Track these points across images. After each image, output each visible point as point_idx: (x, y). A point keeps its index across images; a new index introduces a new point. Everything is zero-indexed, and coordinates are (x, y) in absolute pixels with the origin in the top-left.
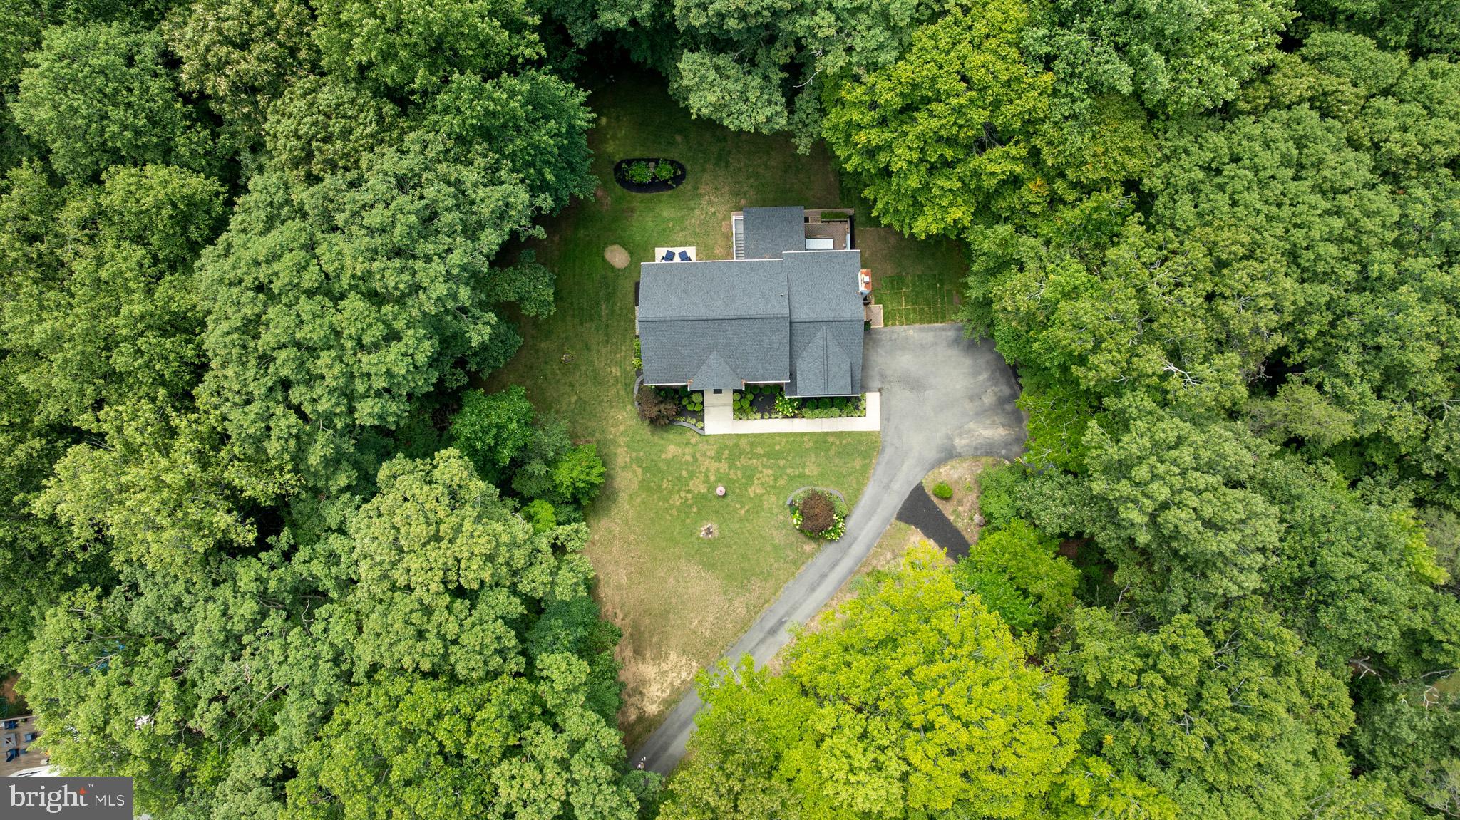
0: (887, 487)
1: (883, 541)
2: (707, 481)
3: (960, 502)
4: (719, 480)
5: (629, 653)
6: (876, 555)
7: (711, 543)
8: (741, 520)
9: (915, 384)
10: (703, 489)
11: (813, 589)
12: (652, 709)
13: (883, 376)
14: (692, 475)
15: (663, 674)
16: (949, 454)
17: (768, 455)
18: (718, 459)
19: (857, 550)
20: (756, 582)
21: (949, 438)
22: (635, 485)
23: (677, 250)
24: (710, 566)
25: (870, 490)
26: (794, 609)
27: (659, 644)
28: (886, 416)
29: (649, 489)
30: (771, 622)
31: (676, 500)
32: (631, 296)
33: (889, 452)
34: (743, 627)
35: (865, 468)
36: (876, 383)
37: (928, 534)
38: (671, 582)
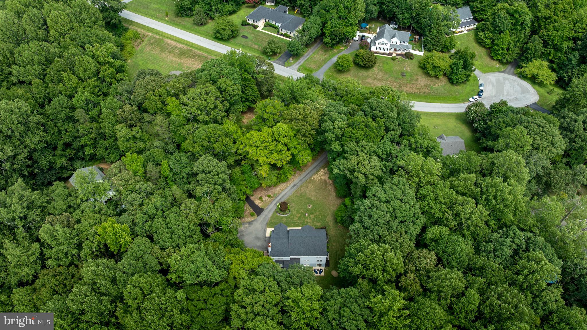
0: (266, 216)
1: (268, 204)
2: (310, 218)
3: (249, 213)
4: (307, 218)
5: (328, 181)
6: (270, 201)
7: (309, 203)
8: (302, 208)
9: (257, 238)
10: (311, 216)
11: (285, 194)
12: (322, 170)
13: (265, 241)
14: (314, 219)
15: (320, 176)
16: (250, 223)
17: (295, 223)
18: (307, 222)
19: (274, 202)
20: (298, 195)
21: (249, 226)
22: (328, 217)
23: (318, 275)
24: (309, 199)
25: (270, 215)
26: (290, 190)
27: (321, 182)
28: (265, 231)
29: (324, 216)
30: (295, 187)
31: (317, 213)
32: (330, 262)
33: (265, 223)
34: (302, 186)
35: (271, 220)
36: (266, 238)
37: (257, 206)
38: (318, 196)
